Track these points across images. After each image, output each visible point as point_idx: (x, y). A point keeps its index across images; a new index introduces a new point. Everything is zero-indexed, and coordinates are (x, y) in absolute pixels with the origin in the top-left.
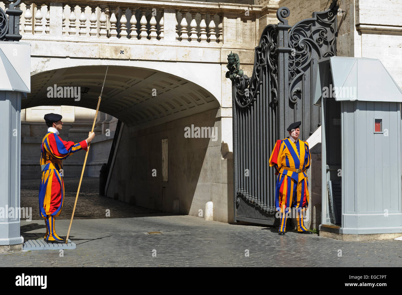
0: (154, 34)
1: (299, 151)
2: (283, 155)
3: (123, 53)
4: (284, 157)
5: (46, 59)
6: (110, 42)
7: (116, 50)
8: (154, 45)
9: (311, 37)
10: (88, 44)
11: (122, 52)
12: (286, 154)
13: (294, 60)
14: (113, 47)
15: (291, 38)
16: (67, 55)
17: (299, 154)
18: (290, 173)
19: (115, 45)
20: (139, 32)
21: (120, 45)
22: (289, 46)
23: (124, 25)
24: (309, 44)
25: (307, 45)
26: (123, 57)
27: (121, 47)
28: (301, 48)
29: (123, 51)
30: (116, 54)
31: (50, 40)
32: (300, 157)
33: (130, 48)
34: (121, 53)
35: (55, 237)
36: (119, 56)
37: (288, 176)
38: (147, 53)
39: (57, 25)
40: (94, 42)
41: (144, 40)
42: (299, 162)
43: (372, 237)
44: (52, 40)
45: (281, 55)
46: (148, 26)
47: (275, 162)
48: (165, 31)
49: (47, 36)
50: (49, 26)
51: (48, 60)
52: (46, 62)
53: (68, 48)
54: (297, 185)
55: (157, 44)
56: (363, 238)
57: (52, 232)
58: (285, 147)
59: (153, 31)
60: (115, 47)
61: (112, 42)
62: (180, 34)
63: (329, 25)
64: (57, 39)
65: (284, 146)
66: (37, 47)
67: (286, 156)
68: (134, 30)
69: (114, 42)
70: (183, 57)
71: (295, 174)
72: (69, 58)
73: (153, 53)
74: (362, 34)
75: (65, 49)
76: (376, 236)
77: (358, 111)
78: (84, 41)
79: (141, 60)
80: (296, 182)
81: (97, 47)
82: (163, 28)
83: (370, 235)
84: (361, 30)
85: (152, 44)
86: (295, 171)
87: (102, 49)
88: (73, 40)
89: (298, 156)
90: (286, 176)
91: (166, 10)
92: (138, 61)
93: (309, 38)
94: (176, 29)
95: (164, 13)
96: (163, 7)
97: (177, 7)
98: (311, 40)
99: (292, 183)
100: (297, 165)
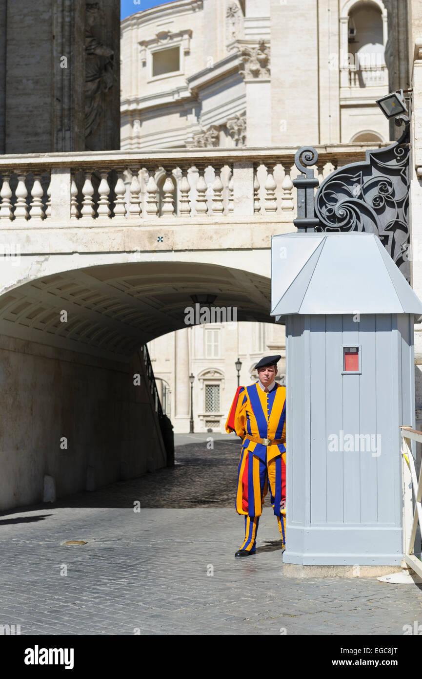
0: (217, 205)
1: (270, 407)
2: (241, 414)
3: (162, 241)
5: (42, 258)
6: (142, 224)
7: (151, 236)
8: (216, 224)
9: (361, 197)
10: (106, 230)
11: (160, 239)
12: (247, 412)
14: (146, 231)
16: (75, 251)
17: (269, 412)
18: (252, 446)
19: (151, 229)
21: (158, 228)
23: (169, 195)
24: (355, 208)
25: (352, 211)
26: (162, 246)
27: (159, 231)
28: (339, 216)
29: (162, 238)
30: (151, 243)
31: (49, 228)
32: (269, 417)
33: (173, 232)
34: (158, 241)
36: (156, 245)
37: (249, 451)
38: (201, 238)
39: (62, 203)
40: (117, 225)
42: (267, 426)
43: (331, 572)
44: (52, 228)
47: (232, 426)
48: (235, 200)
51: (46, 260)
52: (42, 262)
53: (75, 239)
54: (266, 465)
55: (220, 222)
56: (314, 572)
58: (245, 400)
60: (149, 231)
61: (145, 224)
63: (395, 172)
64: (60, 226)
65: (245, 396)
66: (28, 240)
67: (247, 415)
69: (149, 224)
70: (263, 240)
71: (261, 448)
72: (77, 254)
73: (211, 238)
75: (71, 240)
78: (101, 225)
79: (192, 250)
80: (263, 463)
81: (120, 234)
82: (233, 195)
85: (211, 222)
86: (260, 442)
87: (128, 236)
88: (83, 226)
89: (266, 415)
90: (246, 450)
91: (237, 164)
92: (187, 252)
93: (358, 198)
94: (255, 195)
95: (234, 170)
96: (231, 161)
97: (254, 158)
98: (361, 201)
99: (256, 463)
100: (263, 433)
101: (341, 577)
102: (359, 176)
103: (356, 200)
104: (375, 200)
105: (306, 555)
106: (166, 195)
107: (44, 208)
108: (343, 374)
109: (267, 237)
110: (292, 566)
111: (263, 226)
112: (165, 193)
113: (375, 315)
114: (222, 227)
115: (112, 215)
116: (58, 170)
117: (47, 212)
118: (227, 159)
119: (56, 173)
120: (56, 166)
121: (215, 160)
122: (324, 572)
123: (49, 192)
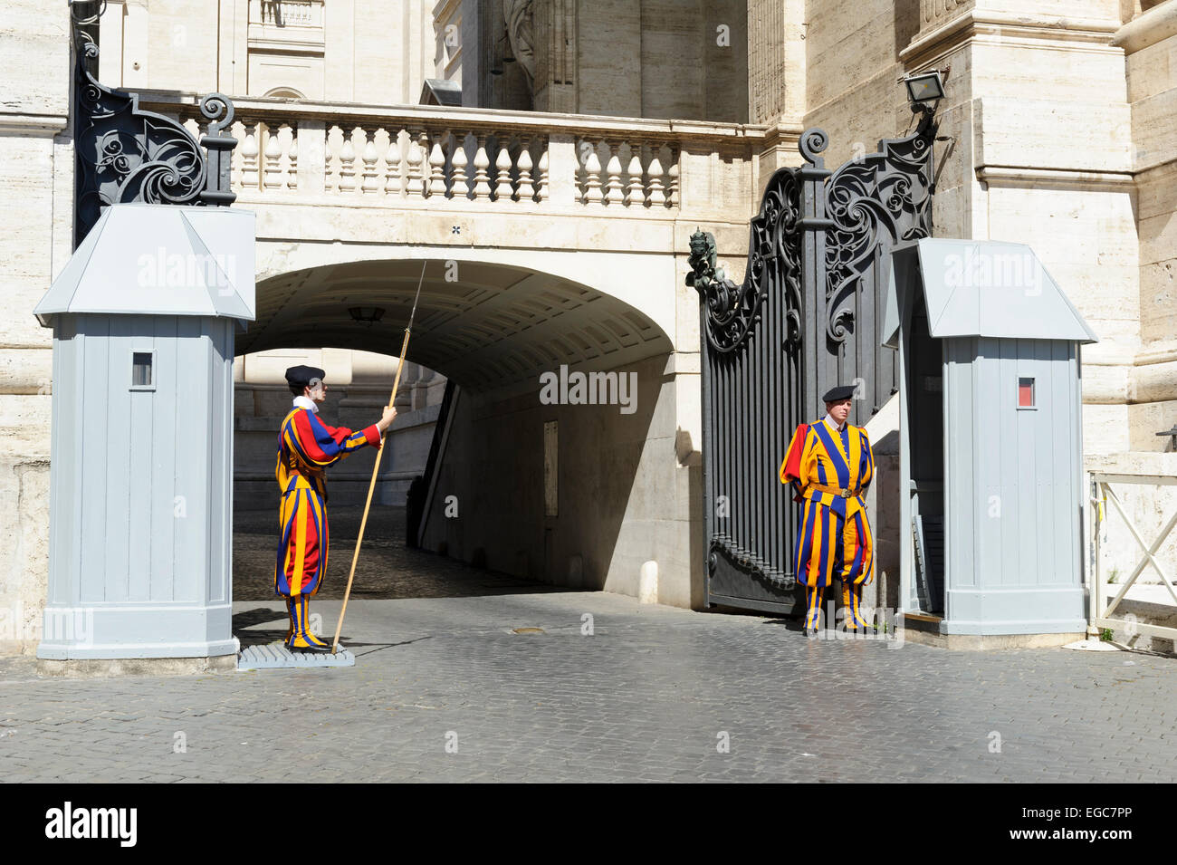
0: (526, 189)
1: (847, 449)
2: (811, 459)
3: (458, 232)
4: (813, 461)
5: (289, 246)
6: (430, 208)
7: (443, 226)
8: (529, 213)
9: (876, 195)
10: (381, 212)
11: (456, 230)
12: (818, 456)
13: (838, 247)
14: (436, 217)
15: (832, 198)
16: (335, 238)
17: (848, 456)
18: (827, 499)
19: (442, 214)
20: (493, 185)
21: (452, 215)
22: (827, 216)
23: (462, 170)
24: (872, 210)
26: (459, 240)
27: (454, 219)
28: (854, 218)
29: (459, 228)
30: (444, 234)
31: (297, 205)
32: (849, 462)
33: (473, 221)
34: (454, 232)
35: (308, 640)
36: (450, 238)
37: (823, 505)
38: (511, 232)
39: (315, 171)
40: (395, 207)
41: (504, 203)
42: (849, 474)
43: (1012, 643)
44: (302, 205)
45: (809, 235)
46: (515, 172)
47: (795, 474)
48: (550, 183)
49: (290, 196)
50: (295, 172)
51: (294, 249)
52: (288, 251)
53: (337, 222)
54: (844, 522)
56: (994, 643)
57: (303, 628)
58: (815, 441)
59: (524, 183)
60: (442, 218)
61: (434, 207)
62: (584, 189)
63: (915, 169)
65: (815, 437)
66: (269, 220)
67: (819, 460)
68: (483, 181)
69: (440, 208)
70: (591, 239)
71: (840, 502)
72: (339, 243)
73: (525, 232)
74: (990, 189)
75: (331, 223)
76: (1021, 639)
77: (980, 359)
78: (372, 206)
79: (498, 247)
80: (841, 518)
81: (401, 219)
82: (546, 177)
83: (1009, 636)
84: (987, 180)
86: (839, 494)
87: (411, 223)
88: (347, 204)
89: (847, 464)
90: (818, 504)
91: (554, 136)
92: (491, 250)
93: (872, 197)
96: (547, 131)
98: (876, 201)
99: (833, 519)
100: (844, 481)
101: (1023, 648)
102: (874, 170)
103: (871, 199)
104: (891, 200)
105: (984, 623)
108: (1018, 410)
109: (597, 235)
111: (591, 221)
114: (535, 218)
116: (309, 122)
118: (543, 129)
119: (305, 127)
120: (307, 118)
121: (527, 128)
122: (1004, 643)
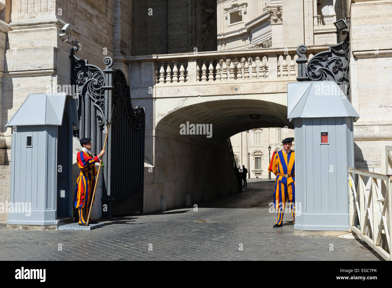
1: (288, 160)
2: (275, 163)
3: (237, 90)
4: (276, 165)
5: (185, 99)
6: (228, 83)
7: (232, 88)
9: (327, 67)
10: (212, 86)
11: (236, 89)
12: (278, 162)
14: (230, 86)
16: (199, 95)
17: (288, 163)
21: (235, 84)
24: (325, 72)
25: (323, 73)
26: (237, 92)
27: (235, 86)
28: (317, 76)
29: (237, 89)
30: (232, 91)
31: (187, 86)
32: (288, 165)
33: (241, 86)
34: (235, 90)
36: (234, 92)
37: (279, 180)
38: (254, 88)
39: (193, 75)
40: (217, 84)
42: (287, 169)
43: (316, 233)
44: (189, 86)
47: (271, 169)
48: (269, 71)
51: (186, 99)
52: (185, 100)
53: (199, 90)
54: (287, 187)
55: (262, 81)
56: (308, 233)
57: (81, 218)
58: (277, 157)
59: (261, 72)
60: (231, 86)
61: (229, 83)
64: (192, 84)
65: (277, 156)
66: (178, 91)
67: (278, 164)
69: (231, 83)
70: (282, 89)
71: (284, 179)
72: (200, 97)
73: (259, 88)
74: (358, 60)
75: (197, 90)
76: (320, 232)
78: (210, 84)
79: (250, 94)
80: (286, 186)
81: (218, 87)
82: (268, 69)
83: (315, 231)
85: (258, 82)
86: (284, 176)
87: (222, 88)
88: (202, 84)
89: (287, 164)
90: (278, 180)
91: (270, 55)
92: (248, 95)
93: (326, 67)
94: (278, 69)
95: (269, 58)
96: (267, 54)
97: (277, 53)
98: (327, 69)
99: (283, 186)
100: (285, 171)
101: (320, 236)
102: (326, 57)
103: (325, 68)
104: (333, 68)
105: (304, 226)
106: (239, 70)
107: (185, 77)
108: (321, 145)
109: (284, 87)
110: (298, 231)
111: (282, 83)
112: (238, 69)
113: (335, 118)
114: (264, 83)
115: (215, 79)
116: (191, 60)
117: (187, 78)
118: (265, 53)
119: (190, 62)
120: (190, 58)
121: (260, 54)
122: (313, 233)
123: (187, 70)
